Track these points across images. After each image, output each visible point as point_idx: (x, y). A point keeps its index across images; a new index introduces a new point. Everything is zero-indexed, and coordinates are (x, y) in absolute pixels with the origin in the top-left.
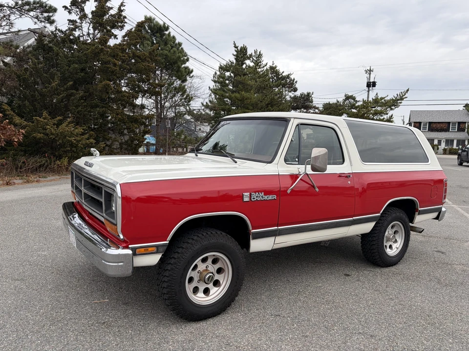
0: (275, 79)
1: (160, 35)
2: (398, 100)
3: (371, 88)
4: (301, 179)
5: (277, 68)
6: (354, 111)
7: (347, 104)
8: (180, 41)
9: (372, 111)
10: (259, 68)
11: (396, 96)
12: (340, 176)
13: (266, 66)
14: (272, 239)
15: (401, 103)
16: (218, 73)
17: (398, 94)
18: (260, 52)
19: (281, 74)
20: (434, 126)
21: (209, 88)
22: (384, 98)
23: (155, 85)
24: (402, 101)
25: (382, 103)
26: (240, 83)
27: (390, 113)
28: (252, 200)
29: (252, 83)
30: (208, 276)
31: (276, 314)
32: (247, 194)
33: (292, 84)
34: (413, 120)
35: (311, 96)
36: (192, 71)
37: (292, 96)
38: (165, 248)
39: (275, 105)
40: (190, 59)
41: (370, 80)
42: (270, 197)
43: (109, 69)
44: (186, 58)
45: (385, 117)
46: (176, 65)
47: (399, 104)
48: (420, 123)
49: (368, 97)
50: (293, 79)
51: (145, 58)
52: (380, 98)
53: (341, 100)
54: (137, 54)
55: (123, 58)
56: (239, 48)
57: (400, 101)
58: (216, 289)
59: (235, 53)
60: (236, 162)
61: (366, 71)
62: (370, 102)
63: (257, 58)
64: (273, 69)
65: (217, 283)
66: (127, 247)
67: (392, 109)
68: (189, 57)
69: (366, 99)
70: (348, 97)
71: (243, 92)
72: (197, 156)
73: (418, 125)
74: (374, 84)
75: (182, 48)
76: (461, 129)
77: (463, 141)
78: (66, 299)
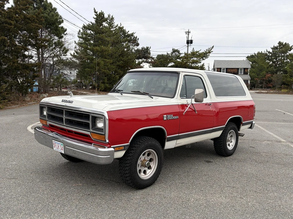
0: (122, 36)
1: (40, 2)
2: (207, 53)
3: (189, 45)
4: (189, 108)
5: (124, 28)
6: (178, 60)
7: (174, 55)
8: (55, 7)
9: (190, 61)
10: (112, 28)
11: (206, 50)
12: (206, 105)
13: (117, 26)
14: (175, 141)
15: (209, 55)
16: (82, 31)
17: (207, 49)
18: (112, 16)
19: (127, 33)
20: (229, 70)
21: (75, 42)
22: (198, 51)
23: (42, 41)
24: (210, 54)
25: (197, 55)
26: (100, 39)
27: (203, 62)
28: (168, 119)
29: (108, 39)
30: (147, 162)
31: (182, 182)
32: (165, 116)
33: (135, 40)
34: (216, 67)
35: (149, 50)
36: (66, 30)
37: (136, 49)
38: (128, 147)
39: (125, 55)
40: (64, 21)
41: (188, 39)
42: (176, 117)
43: (6, 27)
44: (61, 20)
45: (199, 65)
46: (55, 26)
47: (208, 56)
48: (221, 69)
49: (188, 51)
50: (136, 37)
51: (34, 20)
52: (196, 51)
53: (170, 53)
54: (28, 17)
55: (17, 19)
56: (98, 13)
57: (209, 54)
58: (149, 170)
59: (95, 17)
60: (153, 98)
61: (186, 32)
62: (189, 55)
63: (110, 20)
64: (121, 29)
65: (150, 168)
66: (110, 147)
67: (203, 59)
68: (63, 19)
69: (186, 52)
70: (174, 51)
71: (103, 46)
72: (122, 95)
73: (219, 70)
74: (191, 42)
75: (57, 12)
76: (245, 73)
77: (247, 81)
78: (55, 185)
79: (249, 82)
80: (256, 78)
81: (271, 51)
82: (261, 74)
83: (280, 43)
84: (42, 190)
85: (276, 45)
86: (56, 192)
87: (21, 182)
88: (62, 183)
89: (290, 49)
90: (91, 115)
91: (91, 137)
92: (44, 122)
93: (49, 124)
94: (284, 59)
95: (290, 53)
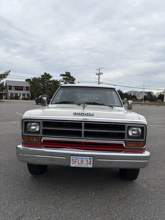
15: (6, 76)
20: (17, 88)
27: (2, 81)
34: (8, 85)
48: (11, 86)
76: (27, 90)
78: (79, 204)
79: (30, 95)
80: (34, 93)
81: (41, 77)
82: (37, 90)
83: (45, 73)
84: (81, 215)
85: (44, 74)
86: (96, 211)
87: (39, 217)
88: (78, 199)
89: (51, 77)
90: (127, 126)
91: (124, 146)
92: (35, 139)
93: (43, 140)
94: (48, 83)
95: (51, 80)
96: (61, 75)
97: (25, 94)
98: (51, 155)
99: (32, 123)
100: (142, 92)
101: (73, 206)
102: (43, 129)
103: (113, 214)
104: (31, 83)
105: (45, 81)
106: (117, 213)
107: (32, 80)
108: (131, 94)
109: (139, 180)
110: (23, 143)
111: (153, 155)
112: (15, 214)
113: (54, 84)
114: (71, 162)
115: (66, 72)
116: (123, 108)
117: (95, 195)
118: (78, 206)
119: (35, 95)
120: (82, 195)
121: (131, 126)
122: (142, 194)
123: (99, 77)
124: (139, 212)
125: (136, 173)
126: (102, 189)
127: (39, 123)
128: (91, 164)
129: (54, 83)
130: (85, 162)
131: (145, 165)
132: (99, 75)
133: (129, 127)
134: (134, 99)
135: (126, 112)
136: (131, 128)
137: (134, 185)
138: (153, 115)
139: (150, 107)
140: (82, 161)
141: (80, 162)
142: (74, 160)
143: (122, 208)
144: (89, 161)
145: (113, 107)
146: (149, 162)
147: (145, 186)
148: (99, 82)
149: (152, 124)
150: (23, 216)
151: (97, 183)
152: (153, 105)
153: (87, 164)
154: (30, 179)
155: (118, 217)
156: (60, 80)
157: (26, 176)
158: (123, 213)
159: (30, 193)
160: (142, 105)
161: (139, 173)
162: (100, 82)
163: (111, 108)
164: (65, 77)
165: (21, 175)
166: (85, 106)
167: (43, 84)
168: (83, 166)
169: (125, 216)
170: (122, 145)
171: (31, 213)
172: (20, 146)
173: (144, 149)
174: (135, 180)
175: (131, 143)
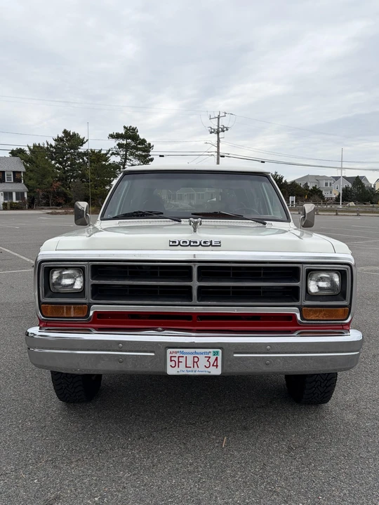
76: (17, 180)
77: (23, 194)
78: (190, 465)
79: (26, 196)
80: (37, 188)
81: (53, 144)
82: (45, 181)
83: (65, 132)
84: (199, 489)
85: (61, 135)
86: (234, 477)
87: (96, 499)
88: (187, 453)
89: (82, 142)
90: (304, 268)
91: (299, 318)
92: (72, 309)
93: (95, 313)
94: (75, 159)
95: (82, 149)
96: (112, 136)
97: (11, 194)
98: (118, 349)
99: (64, 271)
100: (337, 178)
101: (177, 469)
102: (94, 286)
103: (276, 481)
104: (27, 162)
105: (67, 154)
106: (286, 479)
107: (28, 152)
108: (307, 184)
109: (337, 403)
110: (41, 321)
111: (369, 342)
112: (35, 495)
113: (91, 162)
114: (169, 363)
115: (125, 127)
116: (292, 224)
117: (228, 443)
118: (190, 468)
119: (41, 193)
120: (197, 443)
121: (313, 269)
122: (344, 436)
123: (219, 139)
124: (338, 475)
125: (327, 387)
126: (245, 428)
127: (81, 270)
128: (217, 366)
129: (93, 158)
130: (203, 361)
131: (350, 363)
132: (218, 133)
133: (309, 272)
134: (316, 197)
135: (298, 233)
136: (315, 275)
137: (324, 415)
138: (368, 239)
139: (359, 218)
140: (196, 360)
141: (190, 363)
142: (176, 359)
143: (297, 468)
144: (212, 360)
145: (265, 224)
146: (359, 354)
147: (350, 417)
148: (218, 152)
149: (365, 265)
150: (57, 498)
151: (232, 414)
152: (368, 212)
153: (207, 365)
154: (60, 414)
155: (289, 488)
156: (109, 150)
157: (49, 407)
158: (300, 478)
159: (65, 446)
160: (337, 215)
161: (336, 388)
162: (221, 154)
163: (261, 225)
164: (125, 142)
165: (37, 405)
166: (197, 222)
167: (60, 163)
168: (197, 373)
169: (304, 485)
170: (293, 316)
171: (76, 490)
172: (35, 330)
173: (348, 324)
174: (326, 405)
175: (315, 312)
